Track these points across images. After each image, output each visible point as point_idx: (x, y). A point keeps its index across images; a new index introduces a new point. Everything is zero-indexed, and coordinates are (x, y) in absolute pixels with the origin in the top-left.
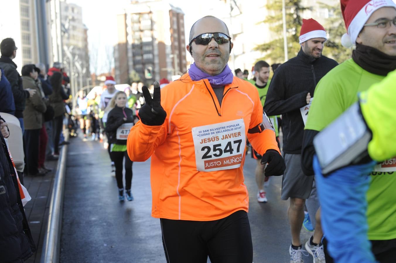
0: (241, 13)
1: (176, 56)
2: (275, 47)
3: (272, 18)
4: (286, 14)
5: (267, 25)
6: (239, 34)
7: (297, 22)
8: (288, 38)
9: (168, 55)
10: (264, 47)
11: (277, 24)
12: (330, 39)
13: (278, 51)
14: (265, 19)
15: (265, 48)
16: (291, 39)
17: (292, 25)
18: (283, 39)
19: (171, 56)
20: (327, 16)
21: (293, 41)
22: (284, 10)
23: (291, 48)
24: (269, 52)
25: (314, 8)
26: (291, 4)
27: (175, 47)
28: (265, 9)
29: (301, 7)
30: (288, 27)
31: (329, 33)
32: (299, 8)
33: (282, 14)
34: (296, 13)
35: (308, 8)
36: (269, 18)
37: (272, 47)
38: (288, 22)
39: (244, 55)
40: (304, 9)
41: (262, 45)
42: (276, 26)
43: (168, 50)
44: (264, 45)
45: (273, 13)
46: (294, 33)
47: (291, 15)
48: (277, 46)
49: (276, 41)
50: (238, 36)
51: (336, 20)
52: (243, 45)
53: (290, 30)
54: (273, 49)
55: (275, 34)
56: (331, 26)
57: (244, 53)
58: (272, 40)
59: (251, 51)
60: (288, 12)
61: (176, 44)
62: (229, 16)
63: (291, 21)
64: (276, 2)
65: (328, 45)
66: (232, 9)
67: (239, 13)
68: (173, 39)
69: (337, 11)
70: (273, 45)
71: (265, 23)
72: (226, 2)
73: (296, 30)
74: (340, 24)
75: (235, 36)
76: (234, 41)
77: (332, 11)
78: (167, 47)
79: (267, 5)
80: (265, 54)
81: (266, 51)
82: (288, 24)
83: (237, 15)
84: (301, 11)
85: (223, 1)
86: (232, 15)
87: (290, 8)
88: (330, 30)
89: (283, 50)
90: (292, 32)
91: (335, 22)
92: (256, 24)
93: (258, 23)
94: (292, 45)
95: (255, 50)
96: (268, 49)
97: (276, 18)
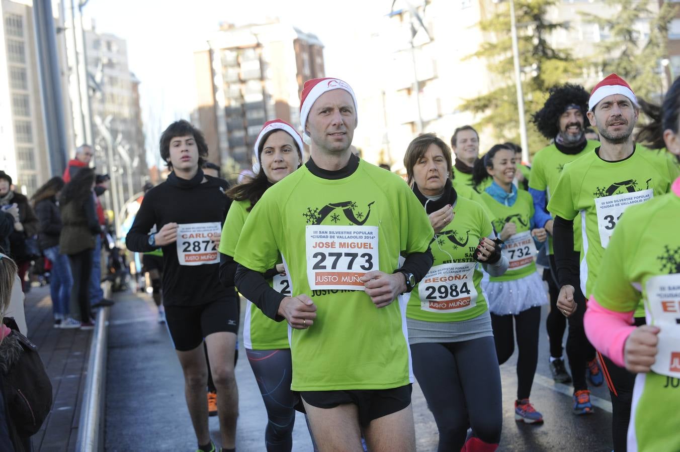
0: (432, 40)
2: (499, 102)
3: (493, 47)
4: (519, 38)
5: (483, 61)
6: (430, 80)
7: (541, 53)
8: (522, 84)
10: (477, 104)
11: (502, 57)
13: (505, 110)
14: (477, 48)
15: (481, 105)
16: (529, 84)
17: (531, 60)
18: (514, 86)
20: (597, 39)
21: (534, 90)
22: (513, 29)
23: (531, 102)
24: (489, 112)
25: (572, 24)
26: (527, 18)
28: (478, 29)
29: (546, 23)
30: (523, 63)
31: (603, 70)
32: (542, 26)
33: (510, 38)
34: (537, 34)
35: (560, 25)
36: (487, 46)
37: (494, 102)
38: (522, 54)
39: (440, 120)
40: (552, 26)
41: (474, 101)
42: (501, 62)
43: (296, 118)
44: (479, 99)
45: (493, 38)
46: (535, 74)
47: (528, 39)
48: (503, 101)
49: (502, 90)
50: (429, 84)
51: (616, 45)
52: (438, 100)
53: (527, 69)
54: (497, 106)
55: (499, 77)
56: (606, 56)
57: (440, 116)
58: (493, 90)
59: (454, 113)
60: (522, 33)
62: (410, 46)
63: (528, 51)
64: (498, 16)
66: (414, 32)
67: (429, 40)
69: (617, 28)
70: (496, 99)
71: (478, 57)
72: (402, 20)
73: (539, 68)
74: (624, 53)
75: (421, 85)
76: (421, 95)
77: (607, 29)
78: (292, 110)
79: (481, 23)
80: (481, 116)
81: (483, 111)
82: (523, 57)
83: (425, 44)
84: (547, 30)
85: (397, 18)
86: (415, 45)
87: (526, 27)
88: (605, 65)
89: (516, 108)
90: (531, 72)
91: (613, 49)
92: (462, 59)
93: (466, 58)
94: (533, 97)
95: (461, 109)
96: (485, 106)
97: (500, 45)
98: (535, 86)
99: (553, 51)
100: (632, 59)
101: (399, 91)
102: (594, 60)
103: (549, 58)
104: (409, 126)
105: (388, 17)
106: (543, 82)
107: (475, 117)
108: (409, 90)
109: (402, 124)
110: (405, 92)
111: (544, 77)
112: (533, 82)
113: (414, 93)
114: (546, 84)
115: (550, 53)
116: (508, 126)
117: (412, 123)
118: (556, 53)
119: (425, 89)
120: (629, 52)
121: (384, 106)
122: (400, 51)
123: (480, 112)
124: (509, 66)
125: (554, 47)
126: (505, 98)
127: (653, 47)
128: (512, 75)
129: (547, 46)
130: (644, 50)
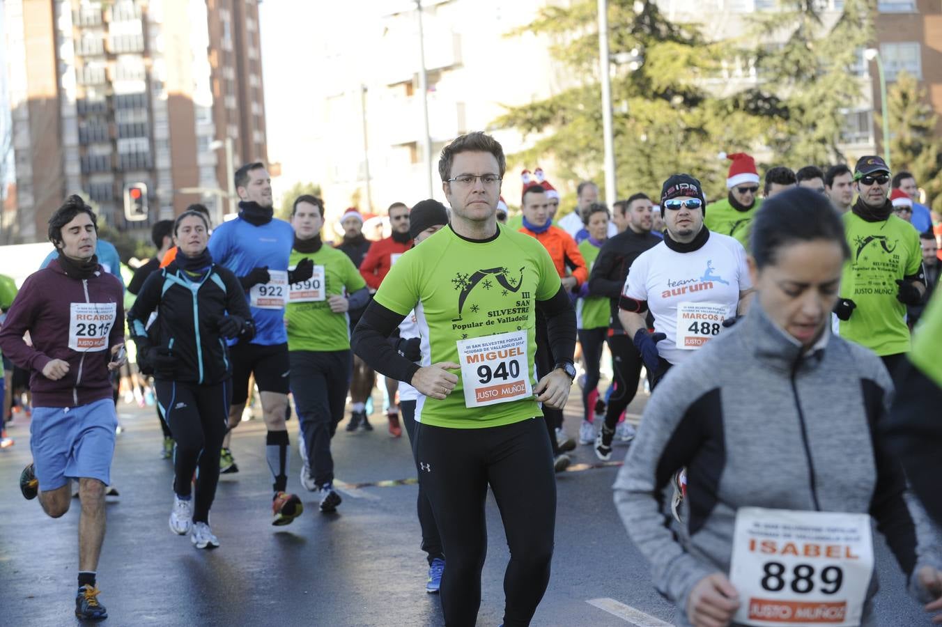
1: (229, 145)
2: (569, 116)
3: (563, 14)
5: (544, 39)
6: (447, 69)
7: (647, 30)
8: (611, 84)
9: (206, 142)
10: (530, 115)
11: (579, 33)
12: (758, 85)
13: (579, 129)
14: (535, 17)
15: (536, 118)
16: (623, 84)
17: (629, 40)
18: (598, 86)
19: (215, 145)
21: (632, 96)
23: (626, 116)
24: (549, 131)
27: (228, 111)
30: (615, 46)
31: (757, 65)
36: (552, 13)
37: (561, 113)
38: (612, 29)
41: (524, 110)
42: (575, 42)
43: (204, 126)
44: (533, 108)
46: (635, 66)
47: (626, 3)
48: (578, 111)
49: (574, 92)
50: (445, 76)
51: (783, 19)
52: (461, 105)
53: (622, 57)
54: (564, 122)
55: (571, 68)
56: (765, 40)
58: (558, 91)
61: (232, 102)
63: (626, 25)
65: (752, 106)
68: (217, 84)
70: (564, 109)
71: (535, 33)
73: (643, 56)
74: (797, 33)
75: (432, 77)
76: (430, 94)
78: (199, 113)
80: (535, 138)
81: (539, 130)
82: (615, 36)
83: (441, 4)
86: (424, 4)
88: (761, 55)
89: (599, 127)
90: (629, 62)
91: (777, 26)
92: (505, 35)
93: (513, 33)
94: (629, 108)
95: (501, 124)
96: (545, 121)
97: (575, 13)
98: (635, 88)
99: (669, 25)
100: (810, 45)
101: (391, 86)
102: (740, 45)
103: (661, 40)
104: (407, 150)
106: (649, 80)
107: (524, 140)
108: (409, 85)
109: (394, 146)
110: (403, 88)
111: (650, 72)
112: (629, 81)
113: (419, 91)
114: (654, 87)
115: (663, 28)
116: (582, 158)
117: (413, 145)
118: (675, 28)
119: (438, 86)
120: (805, 33)
121: (364, 112)
122: (396, 14)
123: (534, 130)
124: (590, 50)
125: (671, 18)
126: (581, 107)
127: (850, 26)
128: (595, 67)
129: (659, 17)
130: (833, 30)
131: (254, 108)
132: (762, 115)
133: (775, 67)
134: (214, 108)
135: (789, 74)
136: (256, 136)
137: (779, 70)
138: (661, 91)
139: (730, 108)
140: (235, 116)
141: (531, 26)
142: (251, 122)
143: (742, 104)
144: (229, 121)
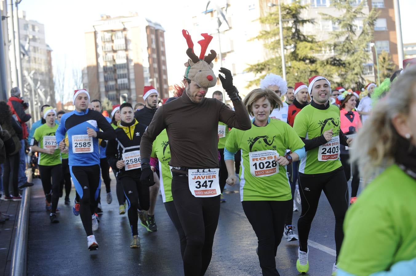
0: (230, 28)
1: (155, 80)
2: (271, 67)
3: (267, 33)
4: (283, 28)
5: (261, 41)
6: (229, 52)
7: (296, 38)
8: (285, 56)
9: (147, 78)
10: (257, 67)
11: (273, 39)
12: (334, 56)
14: (258, 34)
15: (260, 68)
16: (289, 56)
17: (290, 41)
18: (280, 57)
19: (150, 80)
20: (331, 30)
21: (292, 60)
22: (280, 23)
23: (290, 67)
24: (264, 73)
25: (316, 21)
26: (288, 16)
27: (154, 68)
28: (259, 21)
29: (300, 19)
30: (286, 43)
31: (334, 49)
32: (298, 21)
33: (279, 28)
34: (294, 26)
35: (308, 21)
36: (264, 33)
37: (268, 66)
38: (285, 38)
40: (304, 21)
41: (255, 66)
42: (272, 42)
43: (146, 74)
44: (258, 65)
45: (268, 27)
46: (293, 50)
47: (289, 29)
48: (274, 66)
49: (272, 59)
50: (228, 55)
51: (342, 33)
52: (233, 65)
53: (288, 47)
54: (269, 69)
55: (271, 51)
56: (336, 40)
58: (267, 59)
59: (243, 73)
60: (285, 25)
61: (156, 66)
62: (217, 31)
63: (289, 36)
64: (271, 14)
65: (333, 63)
66: (220, 24)
67: (228, 28)
68: (150, 60)
69: (343, 23)
70: (269, 65)
71: (258, 40)
72: (212, 16)
73: (295, 47)
74: (347, 38)
75: (224, 55)
76: (223, 61)
77: (337, 23)
78: (145, 69)
79: (260, 19)
80: (259, 75)
81: (261, 72)
82: (286, 40)
83: (226, 30)
84: (301, 24)
85: (210, 14)
86: (220, 31)
87: (288, 22)
88: (335, 45)
89: (281, 71)
90: (291, 49)
91: (340, 36)
92: (248, 41)
93: (251, 40)
94: (291, 64)
95: (247, 71)
96: (262, 69)
97: (272, 32)
98: (293, 57)
99: (304, 36)
100: (352, 42)
102: (328, 42)
103: (301, 41)
105: (204, 14)
106: (298, 55)
107: (255, 76)
111: (298, 52)
112: (291, 55)
113: (219, 60)
114: (299, 57)
115: (302, 37)
118: (306, 37)
119: (226, 58)
120: (350, 38)
123: (259, 72)
124: (277, 45)
125: (305, 34)
126: (275, 64)
127: (365, 35)
128: (279, 51)
129: (300, 33)
130: (359, 37)
131: (163, 67)
132: (336, 66)
133: (340, 49)
134: (150, 68)
135: (345, 52)
136: (164, 77)
137: (341, 50)
138: (302, 58)
139: (325, 64)
140: (157, 70)
141: (257, 37)
142: (162, 72)
143: (329, 62)
144: (155, 72)
